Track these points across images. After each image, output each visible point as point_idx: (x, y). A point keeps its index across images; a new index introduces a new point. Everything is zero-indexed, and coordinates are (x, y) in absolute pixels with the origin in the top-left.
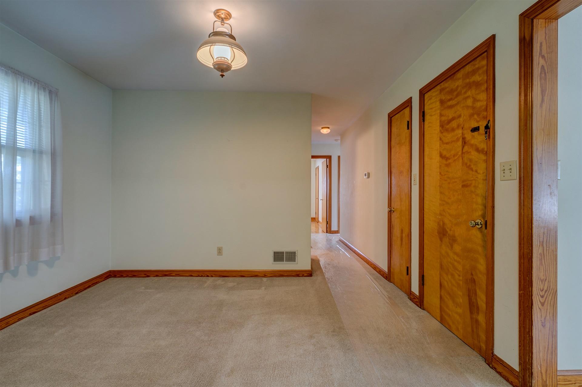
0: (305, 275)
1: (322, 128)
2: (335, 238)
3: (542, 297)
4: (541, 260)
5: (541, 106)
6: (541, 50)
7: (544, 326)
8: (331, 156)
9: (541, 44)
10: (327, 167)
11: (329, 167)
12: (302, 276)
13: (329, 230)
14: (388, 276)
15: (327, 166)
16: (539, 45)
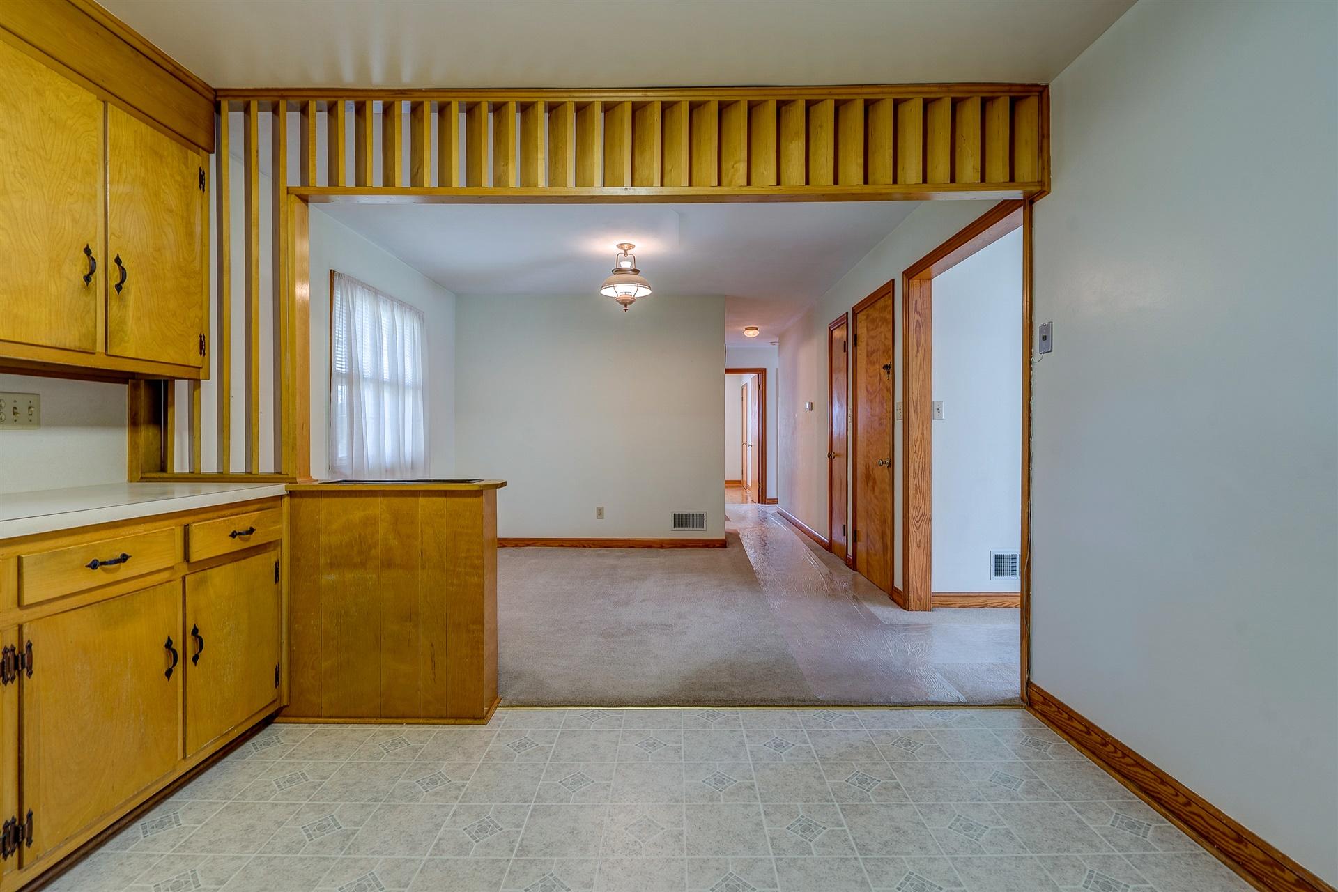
0: (718, 545)
1: (746, 329)
2: (771, 509)
3: (918, 522)
4: (916, 490)
5: (916, 356)
6: (916, 307)
7: (919, 547)
8: (765, 369)
9: (916, 301)
10: (759, 388)
11: (762, 387)
12: (713, 547)
13: (763, 499)
14: (829, 547)
15: (759, 386)
16: (914, 302)
